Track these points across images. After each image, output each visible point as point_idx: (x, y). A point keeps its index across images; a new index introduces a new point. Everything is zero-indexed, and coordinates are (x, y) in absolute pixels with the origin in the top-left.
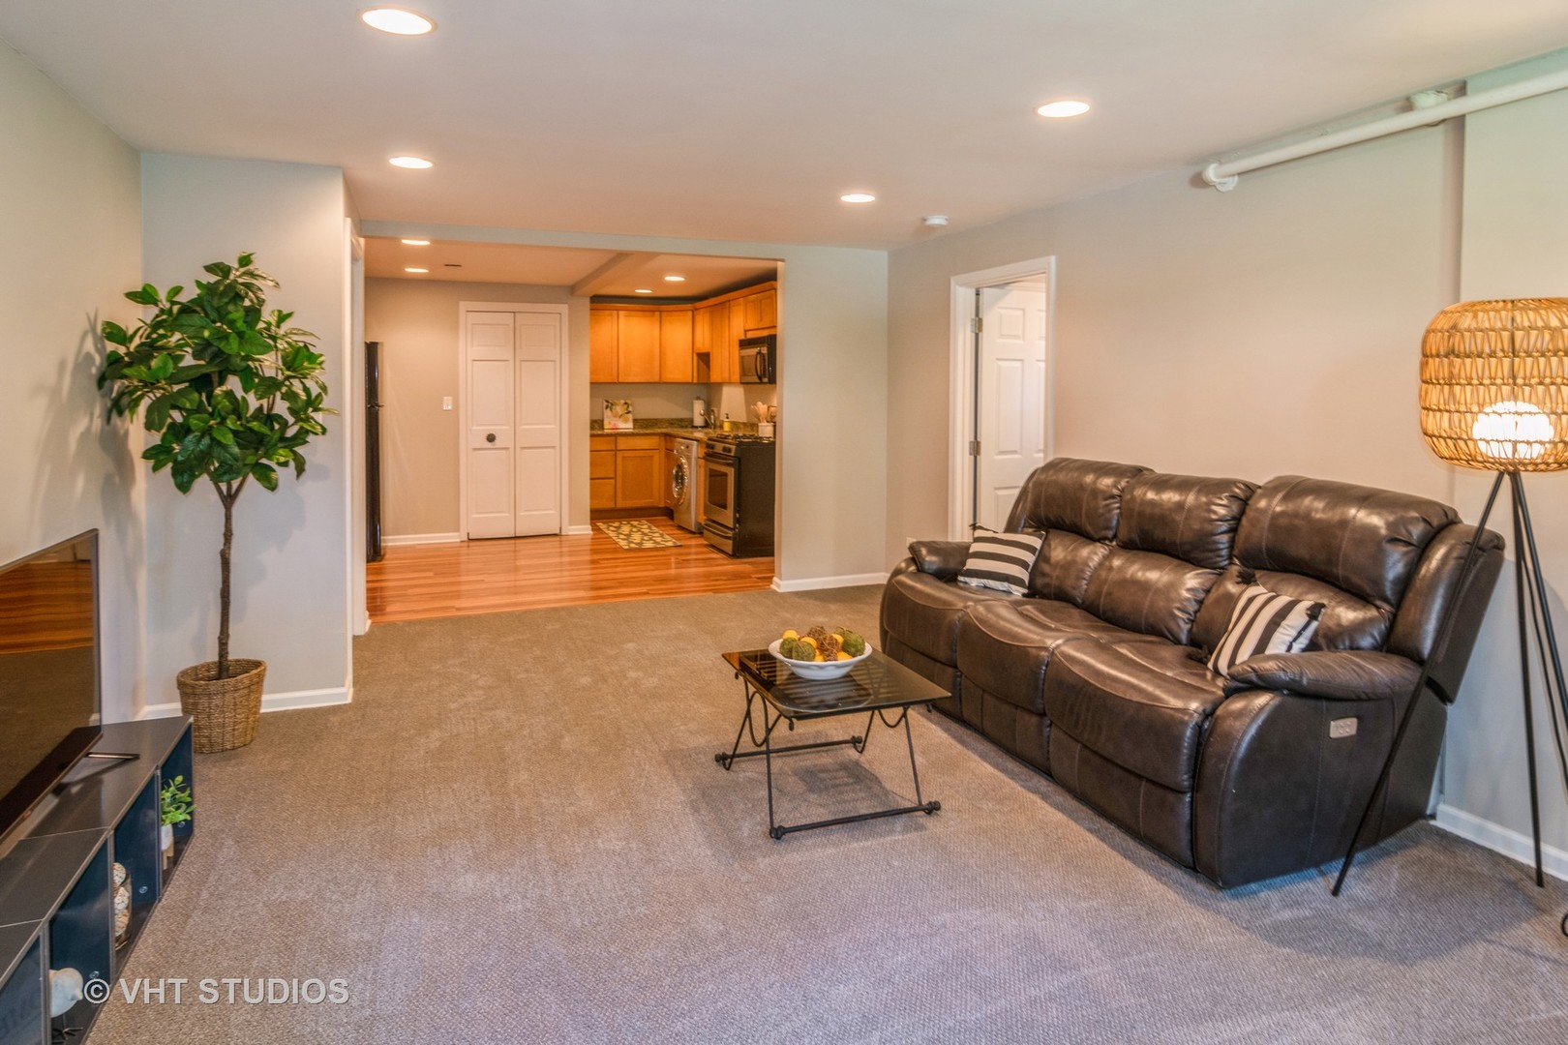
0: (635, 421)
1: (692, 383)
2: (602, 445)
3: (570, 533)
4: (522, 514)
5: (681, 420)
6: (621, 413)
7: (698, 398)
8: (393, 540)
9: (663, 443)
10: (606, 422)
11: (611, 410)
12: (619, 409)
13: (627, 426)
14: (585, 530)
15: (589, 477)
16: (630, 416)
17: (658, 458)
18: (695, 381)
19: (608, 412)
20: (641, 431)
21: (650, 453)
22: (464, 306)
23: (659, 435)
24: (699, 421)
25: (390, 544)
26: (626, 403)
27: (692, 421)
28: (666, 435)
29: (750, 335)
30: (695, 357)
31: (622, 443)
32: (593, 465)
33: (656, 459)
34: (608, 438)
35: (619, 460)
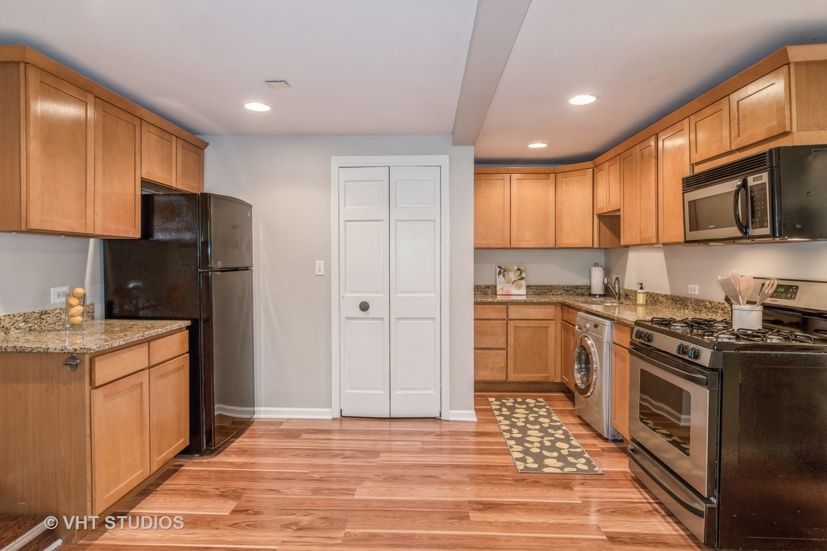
0: (528, 287)
1: (592, 248)
2: (490, 313)
3: (451, 419)
4: (398, 392)
5: (577, 287)
6: (513, 279)
7: (596, 265)
8: (266, 412)
9: (559, 314)
10: (498, 288)
11: (504, 277)
12: (512, 276)
13: (519, 293)
14: (467, 415)
15: (473, 346)
16: (523, 283)
17: (554, 331)
18: (596, 246)
19: (501, 279)
20: (535, 300)
21: (544, 323)
22: (336, 161)
23: (556, 304)
24: (597, 288)
25: (262, 416)
26: (519, 269)
27: (590, 288)
28: (564, 305)
29: (699, 169)
30: (596, 219)
31: (514, 312)
32: (478, 333)
33: (552, 330)
34: (499, 306)
35: (511, 329)
